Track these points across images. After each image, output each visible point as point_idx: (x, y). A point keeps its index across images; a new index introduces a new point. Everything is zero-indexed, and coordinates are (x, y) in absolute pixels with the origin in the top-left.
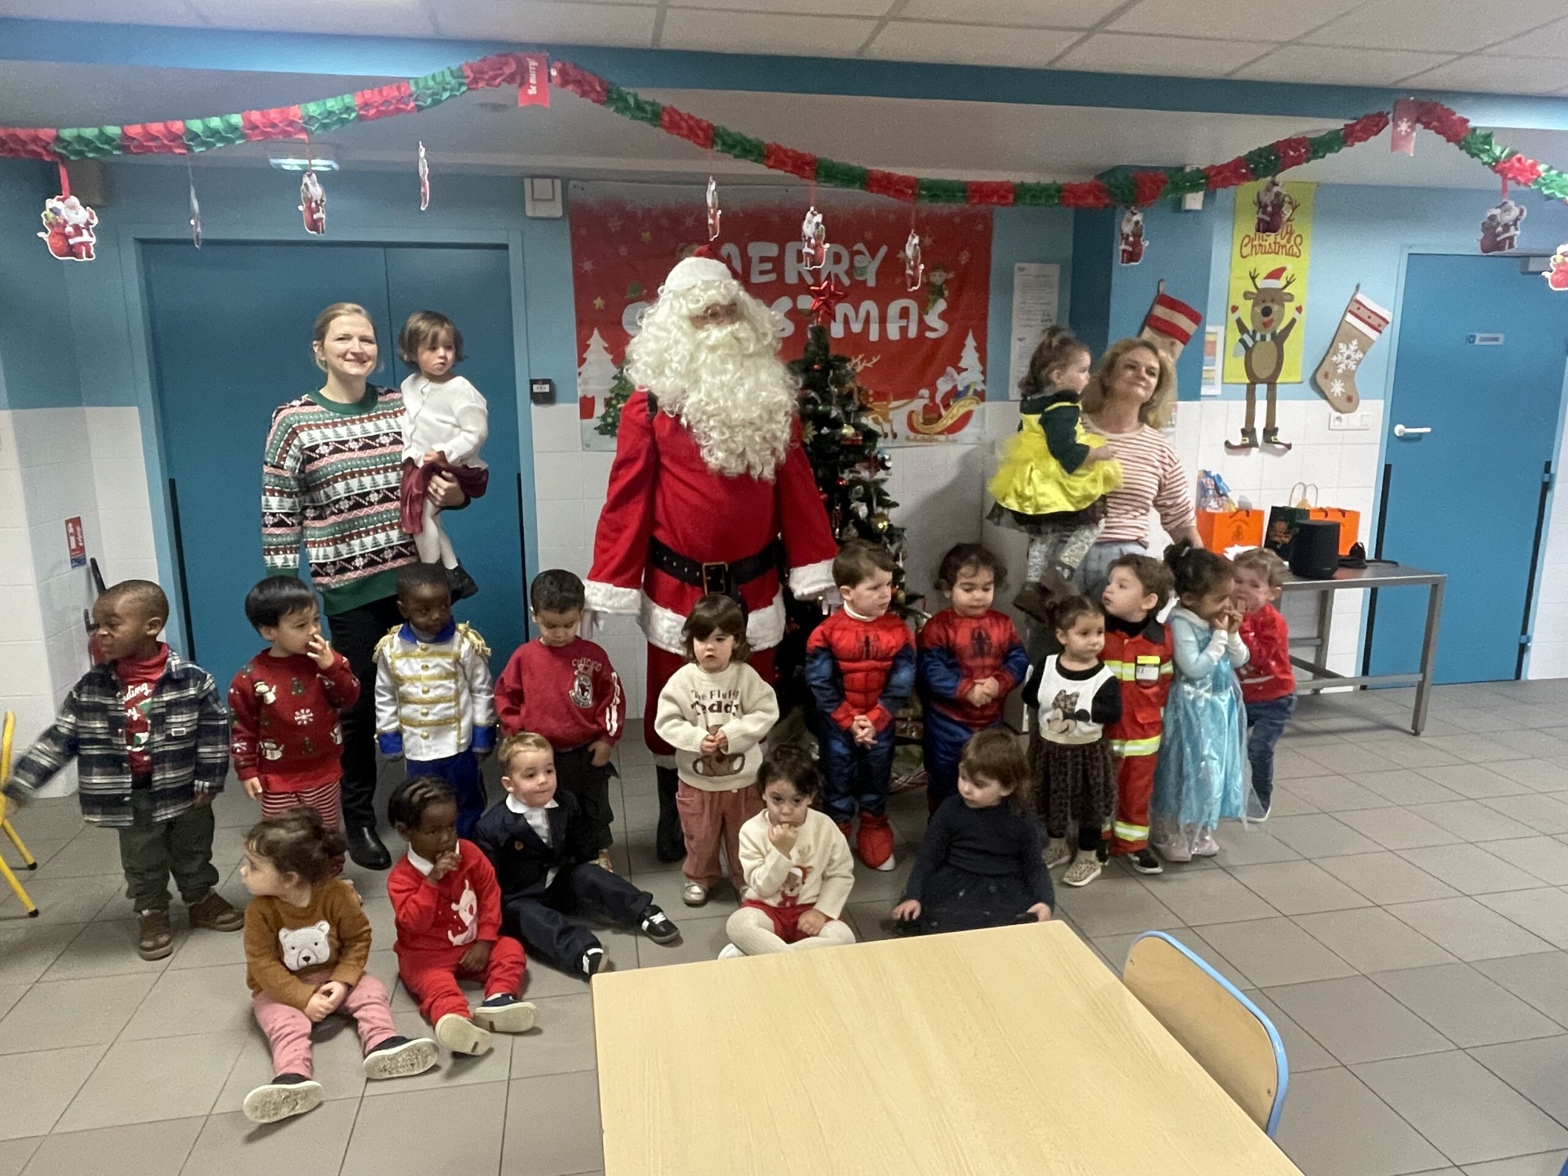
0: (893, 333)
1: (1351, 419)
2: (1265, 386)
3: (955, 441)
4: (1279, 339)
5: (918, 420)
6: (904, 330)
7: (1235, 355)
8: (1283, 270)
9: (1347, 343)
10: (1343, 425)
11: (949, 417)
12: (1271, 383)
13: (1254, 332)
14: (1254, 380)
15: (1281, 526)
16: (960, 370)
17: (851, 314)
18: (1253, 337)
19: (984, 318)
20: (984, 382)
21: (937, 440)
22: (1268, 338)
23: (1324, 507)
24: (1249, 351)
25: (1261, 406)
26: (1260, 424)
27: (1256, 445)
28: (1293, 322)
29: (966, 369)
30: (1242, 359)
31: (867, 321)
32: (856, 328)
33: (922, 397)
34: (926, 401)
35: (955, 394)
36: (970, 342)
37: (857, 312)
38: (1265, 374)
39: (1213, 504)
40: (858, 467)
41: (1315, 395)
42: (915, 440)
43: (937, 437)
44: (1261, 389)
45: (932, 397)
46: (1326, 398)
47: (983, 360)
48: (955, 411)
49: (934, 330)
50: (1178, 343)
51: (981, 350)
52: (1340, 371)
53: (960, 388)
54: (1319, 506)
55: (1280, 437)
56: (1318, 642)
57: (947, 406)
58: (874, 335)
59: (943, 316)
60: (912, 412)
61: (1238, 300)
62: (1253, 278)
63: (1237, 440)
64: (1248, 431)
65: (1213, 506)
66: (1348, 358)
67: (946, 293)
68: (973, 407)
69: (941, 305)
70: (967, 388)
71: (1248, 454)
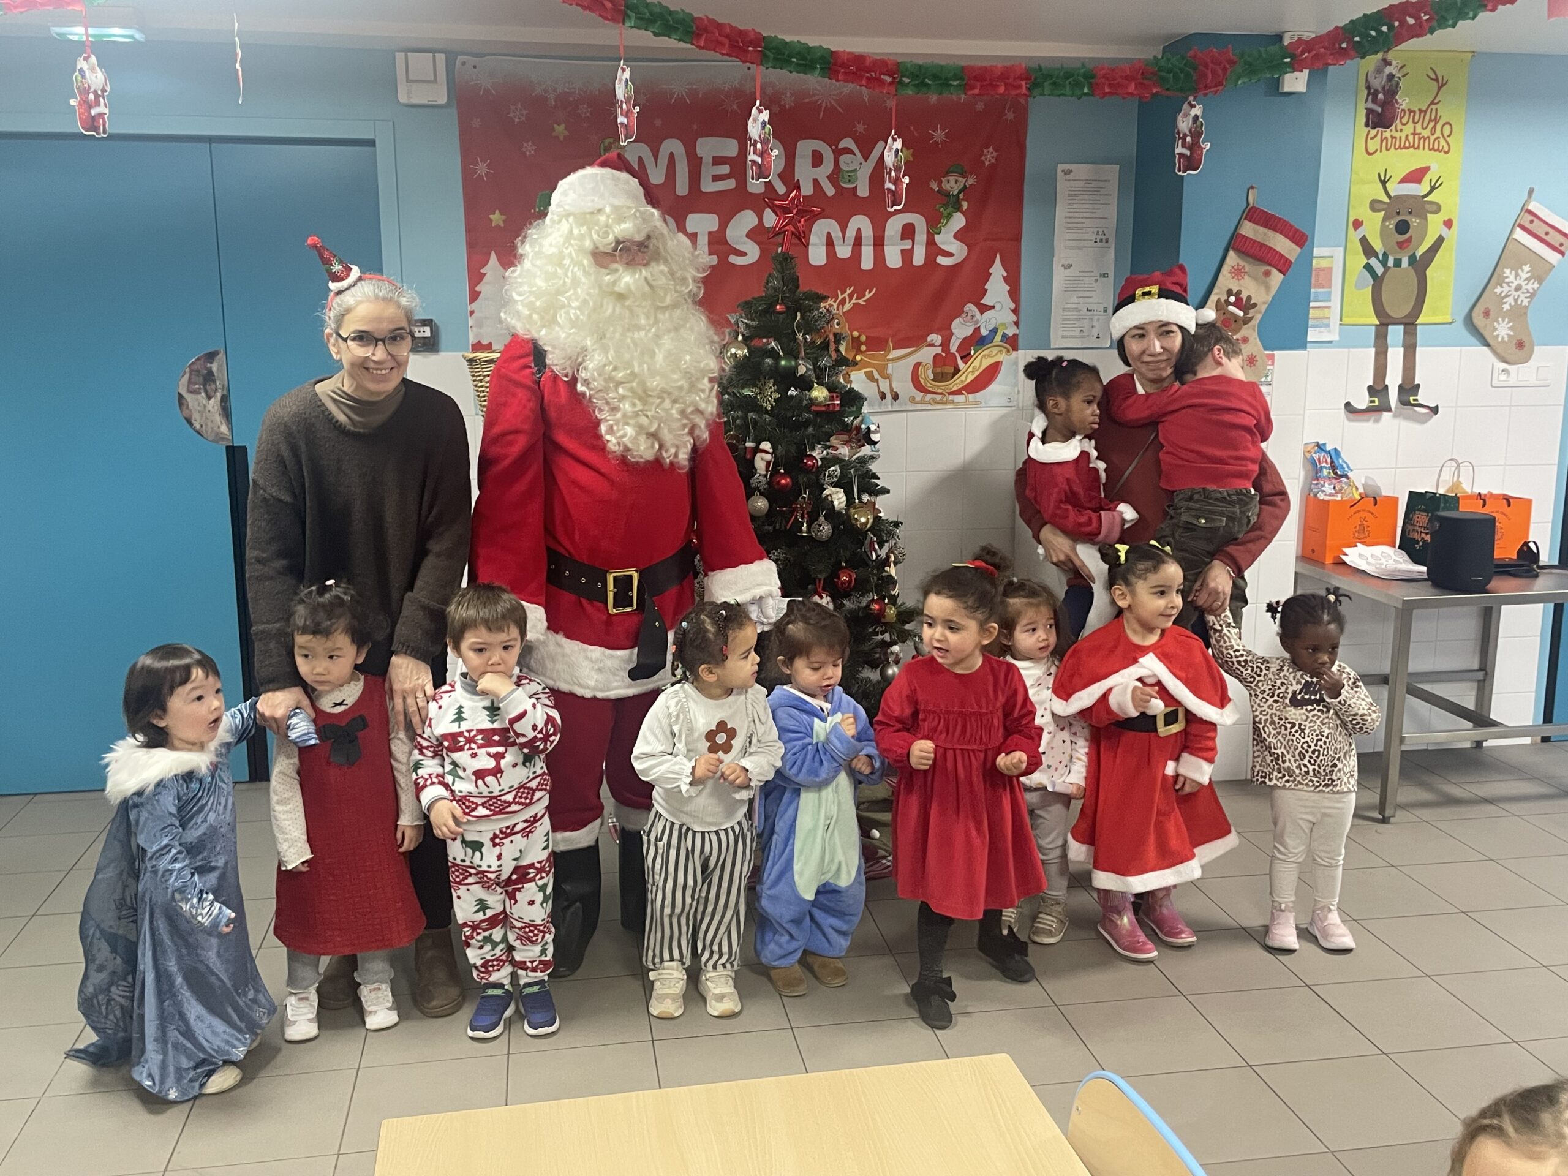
0: (893, 258)
1: (1521, 373)
2: (1401, 328)
3: (977, 403)
4: (1420, 265)
5: (927, 375)
6: (907, 255)
7: (1359, 286)
8: (1426, 170)
9: (1516, 268)
10: (1512, 381)
11: (968, 372)
12: (1410, 324)
13: (1385, 255)
14: (1385, 321)
15: (1421, 518)
16: (983, 308)
17: (836, 234)
18: (1384, 263)
19: (1017, 238)
20: (1016, 324)
21: (953, 402)
22: (1405, 262)
23: (1484, 492)
24: (1378, 281)
25: (1395, 356)
26: (1394, 379)
27: (1389, 410)
28: (1440, 240)
29: (993, 307)
30: (1369, 291)
31: (858, 242)
32: (844, 251)
33: (933, 345)
34: (939, 350)
35: (977, 341)
36: (998, 271)
37: (844, 231)
38: (1399, 311)
39: (1328, 488)
40: (834, 441)
41: (1473, 340)
42: (923, 402)
43: (951, 397)
44: (1396, 332)
45: (945, 345)
46: (1487, 345)
47: (1014, 294)
48: (976, 363)
49: (949, 255)
50: (1275, 272)
51: (1013, 281)
52: (1506, 307)
53: (984, 332)
54: (1476, 491)
55: (1421, 398)
56: (1480, 675)
57: (966, 357)
58: (867, 262)
59: (959, 236)
60: (918, 365)
61: (1362, 212)
62: (1384, 183)
63: (1362, 401)
64: (1378, 390)
65: (1327, 491)
66: (1518, 288)
67: (965, 205)
68: (1002, 357)
69: (958, 221)
70: (994, 331)
71: (1377, 421)
